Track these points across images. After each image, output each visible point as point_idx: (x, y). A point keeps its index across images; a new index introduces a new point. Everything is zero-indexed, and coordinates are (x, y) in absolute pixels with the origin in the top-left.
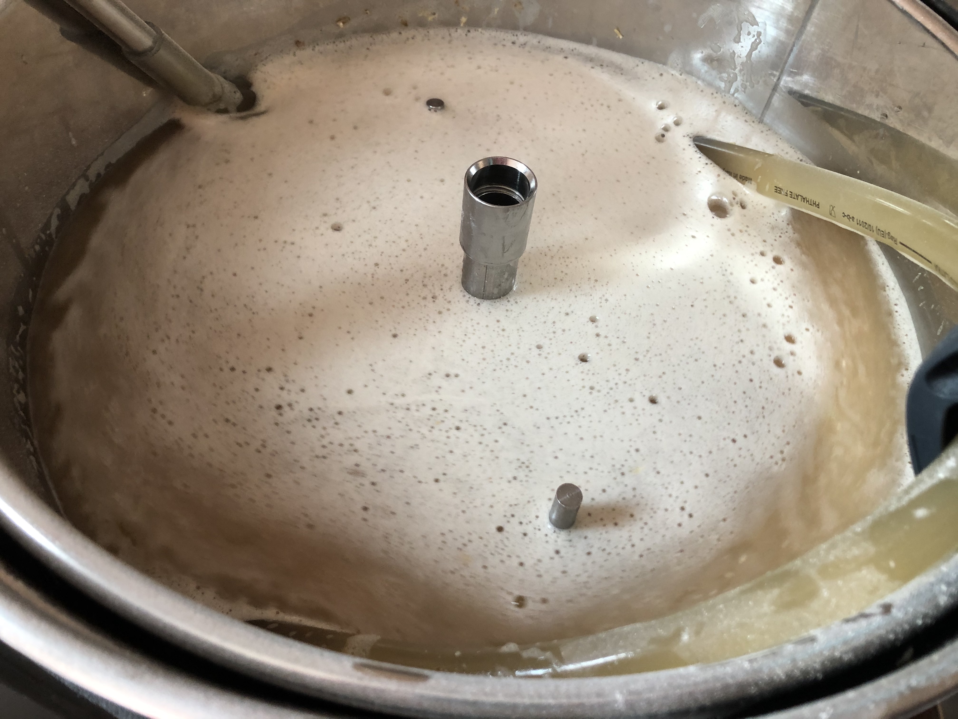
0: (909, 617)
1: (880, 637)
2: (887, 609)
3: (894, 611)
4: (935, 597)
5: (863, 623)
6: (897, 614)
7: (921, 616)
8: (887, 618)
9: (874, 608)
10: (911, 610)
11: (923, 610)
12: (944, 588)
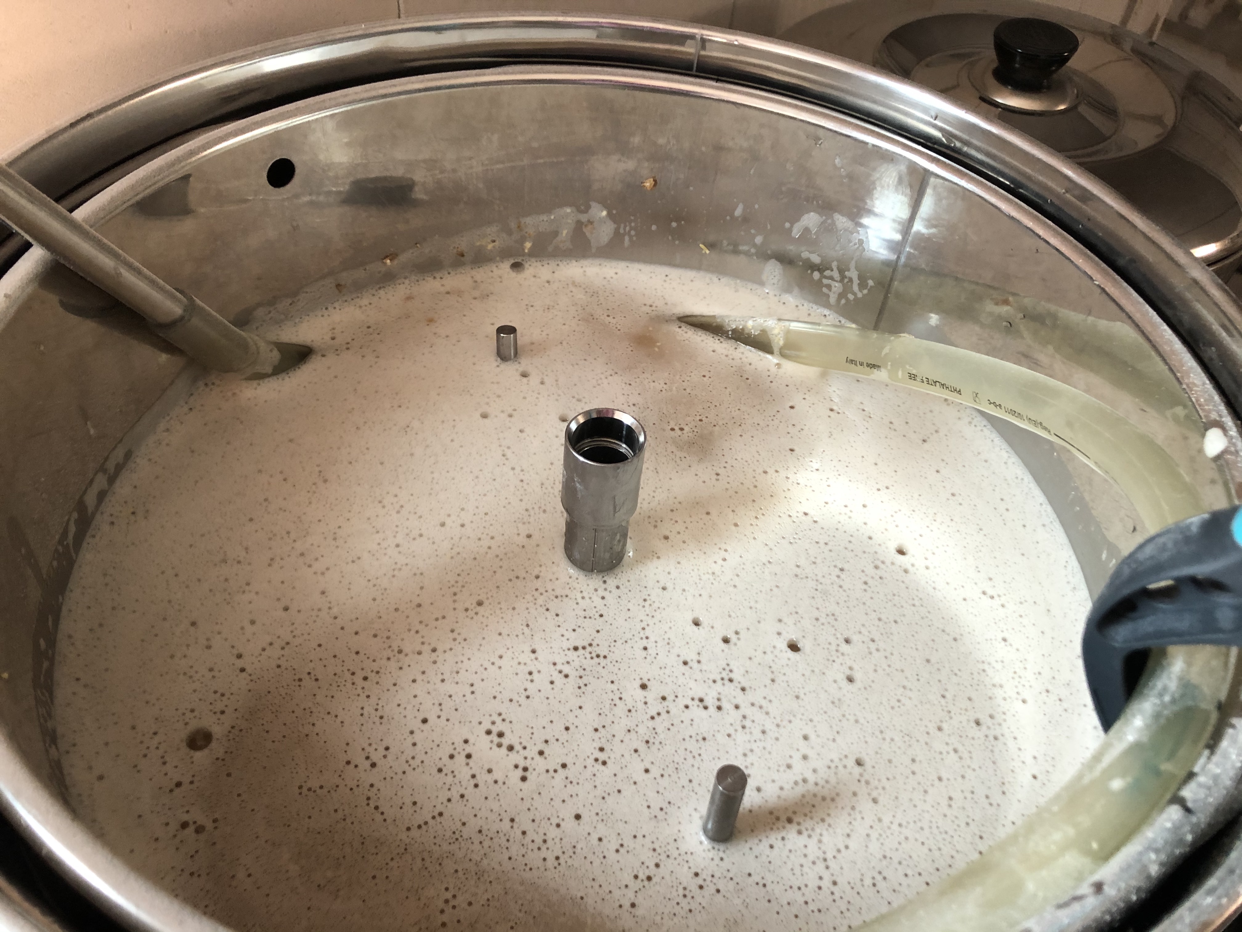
0: (1122, 894)
1: (1096, 920)
2: (1099, 887)
3: (1106, 888)
4: (1145, 868)
5: (1076, 907)
6: (1110, 891)
7: (1135, 891)
8: (1101, 898)
9: (1085, 889)
10: (1123, 885)
11: (1134, 883)
12: (1153, 856)
